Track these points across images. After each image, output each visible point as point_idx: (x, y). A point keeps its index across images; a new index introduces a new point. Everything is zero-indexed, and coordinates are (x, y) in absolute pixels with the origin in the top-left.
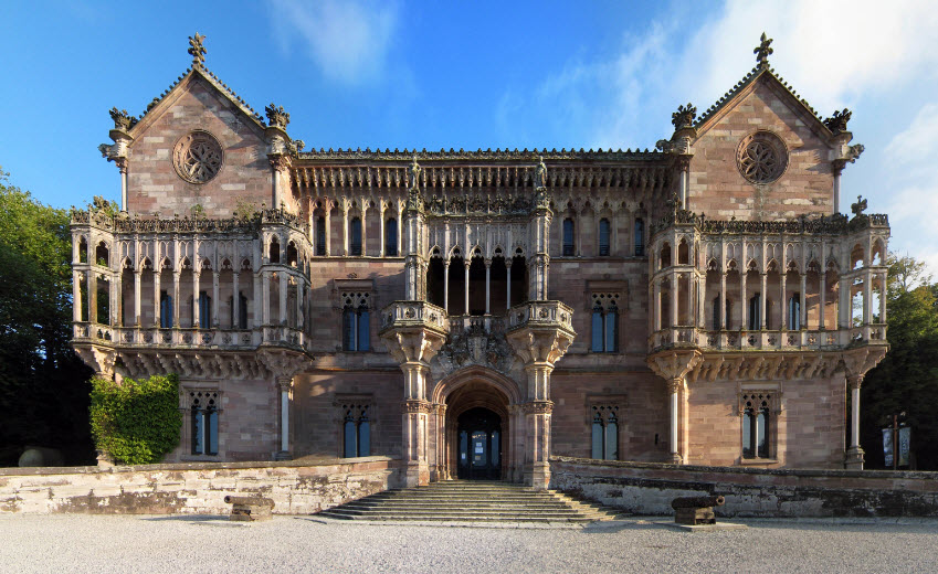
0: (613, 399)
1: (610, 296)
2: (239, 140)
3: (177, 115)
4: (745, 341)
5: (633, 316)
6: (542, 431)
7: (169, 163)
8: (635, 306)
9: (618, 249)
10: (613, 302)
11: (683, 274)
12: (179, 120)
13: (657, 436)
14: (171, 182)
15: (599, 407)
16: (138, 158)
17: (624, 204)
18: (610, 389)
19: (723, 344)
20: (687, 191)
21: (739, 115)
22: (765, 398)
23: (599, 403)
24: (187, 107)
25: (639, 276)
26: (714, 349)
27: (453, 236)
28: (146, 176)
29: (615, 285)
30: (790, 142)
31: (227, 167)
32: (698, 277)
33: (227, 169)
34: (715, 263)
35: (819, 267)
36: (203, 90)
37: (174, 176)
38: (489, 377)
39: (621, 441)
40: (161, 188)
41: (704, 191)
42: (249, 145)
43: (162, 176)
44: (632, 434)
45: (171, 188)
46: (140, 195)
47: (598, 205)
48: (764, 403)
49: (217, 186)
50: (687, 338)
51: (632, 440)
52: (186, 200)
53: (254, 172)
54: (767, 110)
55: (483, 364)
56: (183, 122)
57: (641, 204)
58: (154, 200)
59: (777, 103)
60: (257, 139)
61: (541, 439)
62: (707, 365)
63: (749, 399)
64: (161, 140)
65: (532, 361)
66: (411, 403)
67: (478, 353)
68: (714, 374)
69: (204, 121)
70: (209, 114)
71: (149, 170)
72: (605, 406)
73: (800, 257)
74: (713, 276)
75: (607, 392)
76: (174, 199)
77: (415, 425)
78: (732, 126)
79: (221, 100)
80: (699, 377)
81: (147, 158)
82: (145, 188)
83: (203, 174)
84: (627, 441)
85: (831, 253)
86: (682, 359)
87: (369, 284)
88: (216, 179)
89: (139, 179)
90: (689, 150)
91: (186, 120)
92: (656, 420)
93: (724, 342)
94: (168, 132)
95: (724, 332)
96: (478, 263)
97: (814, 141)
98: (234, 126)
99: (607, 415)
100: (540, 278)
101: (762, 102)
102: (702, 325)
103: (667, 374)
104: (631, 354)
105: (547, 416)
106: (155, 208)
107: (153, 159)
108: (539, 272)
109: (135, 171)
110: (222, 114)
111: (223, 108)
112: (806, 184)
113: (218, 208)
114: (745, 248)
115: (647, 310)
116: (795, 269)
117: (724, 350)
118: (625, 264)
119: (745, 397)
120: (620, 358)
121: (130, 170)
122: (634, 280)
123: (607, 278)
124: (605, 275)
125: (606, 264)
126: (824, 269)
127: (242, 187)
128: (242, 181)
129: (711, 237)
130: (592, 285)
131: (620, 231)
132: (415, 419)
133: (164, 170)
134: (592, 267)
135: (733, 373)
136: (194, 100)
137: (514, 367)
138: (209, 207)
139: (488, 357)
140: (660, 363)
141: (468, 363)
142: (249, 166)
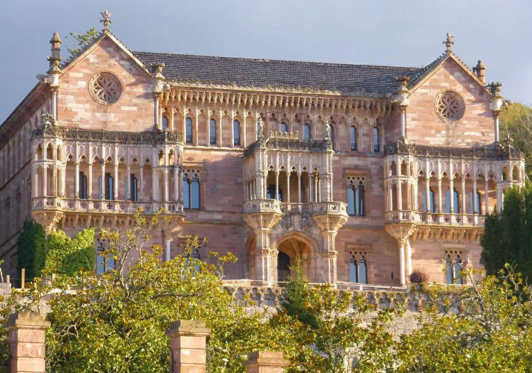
0: (363, 247)
1: (358, 178)
2: (133, 80)
3: (92, 61)
4: (442, 220)
5: (374, 193)
6: (332, 267)
7: (86, 90)
8: (375, 186)
9: (363, 146)
10: (361, 182)
11: (404, 181)
12: (93, 64)
13: (392, 274)
14: (87, 102)
15: (353, 252)
16: (66, 85)
17: (366, 119)
18: (360, 241)
19: (429, 221)
20: (406, 125)
21: (436, 80)
22: (458, 253)
23: (353, 249)
24: (99, 56)
25: (377, 167)
26: (424, 224)
27: (280, 160)
28: (71, 97)
29: (362, 172)
30: (466, 97)
31: (125, 96)
32: (413, 181)
33: (124, 97)
34: (422, 173)
35: (484, 178)
36: (109, 46)
37: (90, 99)
38: (302, 236)
39: (369, 276)
40: (81, 106)
41: (416, 126)
42: (140, 84)
43: (82, 98)
44: (376, 272)
45: (87, 106)
46: (66, 109)
47: (350, 120)
48: (459, 256)
49: (118, 107)
50: (407, 217)
51: (376, 275)
52: (98, 115)
53: (141, 101)
54: (451, 77)
55: (299, 230)
56: (97, 65)
57: (377, 120)
58: (76, 113)
59: (458, 74)
60: (145, 80)
61: (332, 272)
62: (421, 231)
63: (449, 253)
64: (81, 75)
65: (326, 230)
66: (264, 250)
67: (297, 224)
68: (426, 237)
69: (110, 65)
70: (113, 61)
71: (72, 94)
72: (358, 252)
73: (472, 171)
74: (422, 180)
75: (359, 242)
76: (90, 114)
77: (266, 263)
78: (431, 87)
79: (121, 53)
80: (416, 239)
81: (71, 86)
82: (69, 105)
83: (105, 96)
84: (373, 276)
85: (491, 170)
86: (406, 229)
87: (201, 165)
88: (118, 103)
89: (66, 99)
90: (406, 102)
91: (98, 63)
92: (392, 263)
93: (430, 220)
94: (86, 71)
95: (429, 214)
96: (294, 174)
97: (481, 98)
98: (130, 71)
99: (359, 257)
100: (329, 186)
101: (448, 73)
102: (416, 208)
103: (396, 236)
104: (373, 218)
105: (335, 259)
106: (76, 119)
107: (76, 87)
108: (328, 183)
109: (63, 94)
110: (122, 62)
111: (122, 59)
112: (477, 123)
113: (119, 121)
114: (440, 164)
115: (383, 190)
116: (470, 178)
117: (430, 224)
118: (368, 159)
119: (446, 252)
120: (366, 220)
121: (59, 93)
122: (374, 169)
123: (357, 167)
124: (356, 165)
125: (356, 158)
126: (487, 179)
127: (135, 109)
128: (135, 105)
129: (420, 158)
130: (347, 171)
131: (364, 135)
132: (266, 259)
133: (83, 94)
134: (346, 159)
135: (438, 236)
136: (103, 52)
137: (316, 232)
138: (113, 120)
139: (302, 226)
140: (393, 230)
141: (291, 229)
142: (139, 97)
